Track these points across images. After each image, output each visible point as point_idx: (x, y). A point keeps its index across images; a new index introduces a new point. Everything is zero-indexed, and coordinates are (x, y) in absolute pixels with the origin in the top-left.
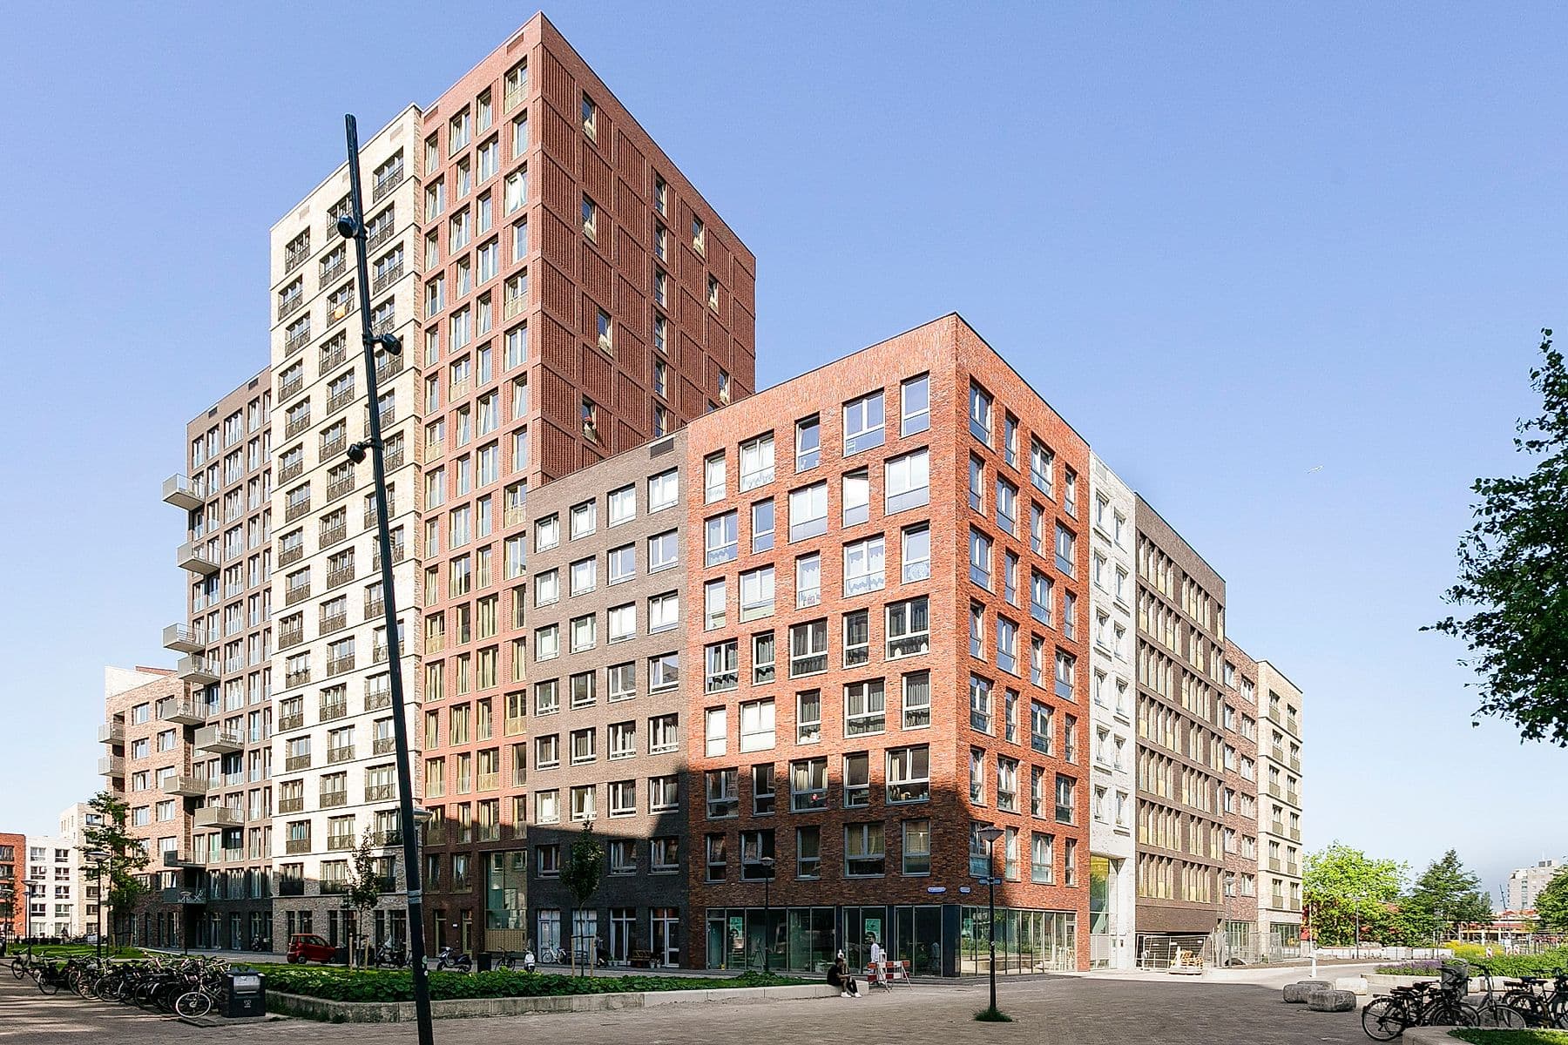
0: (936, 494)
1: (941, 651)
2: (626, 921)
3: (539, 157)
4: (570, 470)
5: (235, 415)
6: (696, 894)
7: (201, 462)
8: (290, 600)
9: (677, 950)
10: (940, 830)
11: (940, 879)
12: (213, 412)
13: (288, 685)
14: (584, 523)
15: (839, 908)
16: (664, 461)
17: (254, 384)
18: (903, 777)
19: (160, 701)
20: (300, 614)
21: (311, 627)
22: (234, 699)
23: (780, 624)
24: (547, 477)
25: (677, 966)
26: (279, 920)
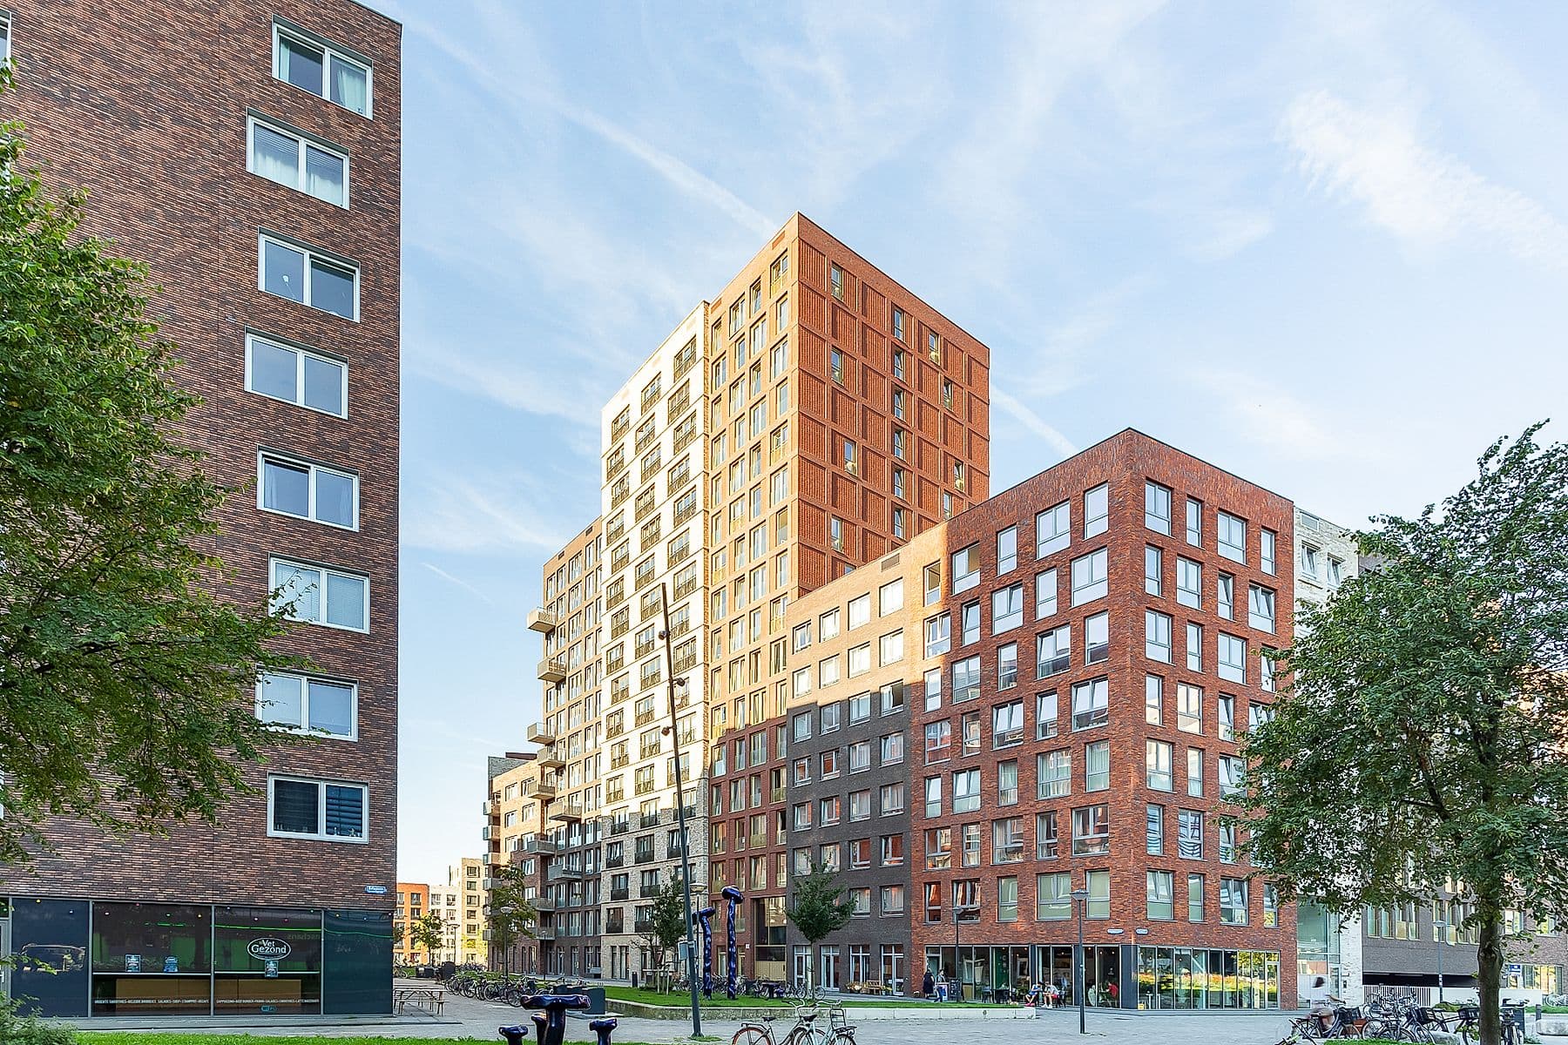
0: (1113, 587)
1: (1117, 722)
2: (863, 956)
3: (796, 330)
4: (821, 584)
5: (576, 557)
6: (917, 934)
7: (553, 597)
8: (615, 700)
9: (902, 981)
10: (1118, 880)
11: (1118, 922)
12: (561, 555)
13: (613, 768)
14: (831, 626)
15: (1033, 946)
16: (892, 573)
17: (589, 531)
18: (1085, 833)
19: (524, 782)
20: (622, 710)
21: (629, 720)
22: (575, 780)
23: (984, 704)
24: (803, 591)
25: (902, 994)
26: (605, 953)
